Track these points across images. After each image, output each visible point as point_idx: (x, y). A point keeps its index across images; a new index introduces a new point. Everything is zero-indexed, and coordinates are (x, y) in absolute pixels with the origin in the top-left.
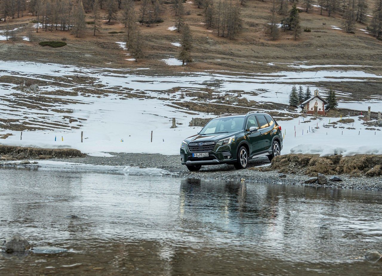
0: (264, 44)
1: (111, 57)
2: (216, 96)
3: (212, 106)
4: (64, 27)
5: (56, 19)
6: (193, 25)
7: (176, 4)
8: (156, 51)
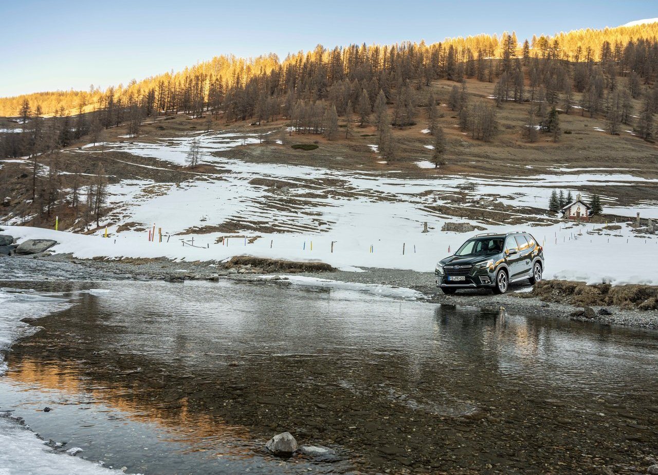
0: (521, 146)
1: (362, 159)
2: (471, 200)
4: (317, 131)
5: (309, 123)
6: (446, 128)
7: (430, 107)
8: (408, 154)
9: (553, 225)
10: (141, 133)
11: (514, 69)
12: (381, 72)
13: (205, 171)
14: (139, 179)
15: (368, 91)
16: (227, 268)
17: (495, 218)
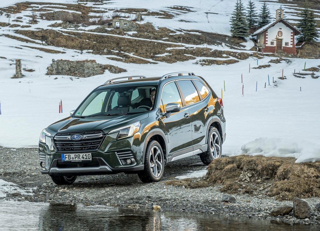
2: (97, 20)
3: (89, 37)
9: (238, 61)
17: (140, 51)
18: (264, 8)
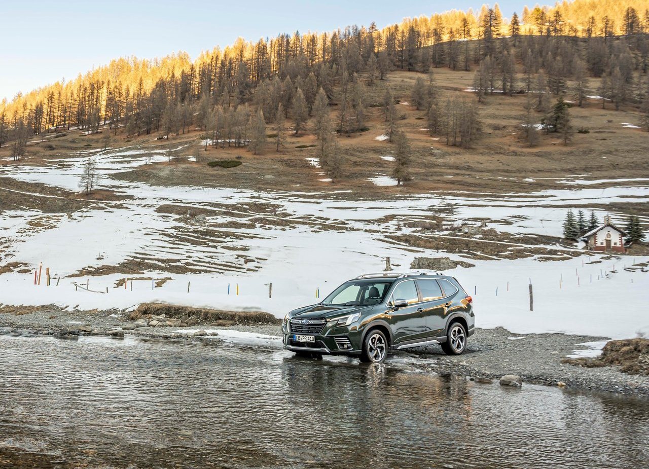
0: (516, 153)
1: (298, 177)
2: (449, 227)
3: (443, 240)
4: (240, 143)
5: (230, 133)
6: (411, 132)
7: (386, 106)
8: (359, 168)
9: (572, 258)
10: (27, 154)
11: (501, 52)
12: (320, 67)
13: (101, 197)
14: (24, 209)
15: (303, 91)
16: (133, 319)
17: (486, 250)
18: (593, 216)
